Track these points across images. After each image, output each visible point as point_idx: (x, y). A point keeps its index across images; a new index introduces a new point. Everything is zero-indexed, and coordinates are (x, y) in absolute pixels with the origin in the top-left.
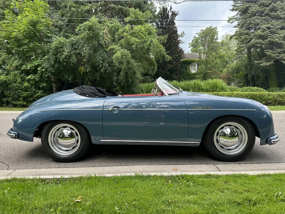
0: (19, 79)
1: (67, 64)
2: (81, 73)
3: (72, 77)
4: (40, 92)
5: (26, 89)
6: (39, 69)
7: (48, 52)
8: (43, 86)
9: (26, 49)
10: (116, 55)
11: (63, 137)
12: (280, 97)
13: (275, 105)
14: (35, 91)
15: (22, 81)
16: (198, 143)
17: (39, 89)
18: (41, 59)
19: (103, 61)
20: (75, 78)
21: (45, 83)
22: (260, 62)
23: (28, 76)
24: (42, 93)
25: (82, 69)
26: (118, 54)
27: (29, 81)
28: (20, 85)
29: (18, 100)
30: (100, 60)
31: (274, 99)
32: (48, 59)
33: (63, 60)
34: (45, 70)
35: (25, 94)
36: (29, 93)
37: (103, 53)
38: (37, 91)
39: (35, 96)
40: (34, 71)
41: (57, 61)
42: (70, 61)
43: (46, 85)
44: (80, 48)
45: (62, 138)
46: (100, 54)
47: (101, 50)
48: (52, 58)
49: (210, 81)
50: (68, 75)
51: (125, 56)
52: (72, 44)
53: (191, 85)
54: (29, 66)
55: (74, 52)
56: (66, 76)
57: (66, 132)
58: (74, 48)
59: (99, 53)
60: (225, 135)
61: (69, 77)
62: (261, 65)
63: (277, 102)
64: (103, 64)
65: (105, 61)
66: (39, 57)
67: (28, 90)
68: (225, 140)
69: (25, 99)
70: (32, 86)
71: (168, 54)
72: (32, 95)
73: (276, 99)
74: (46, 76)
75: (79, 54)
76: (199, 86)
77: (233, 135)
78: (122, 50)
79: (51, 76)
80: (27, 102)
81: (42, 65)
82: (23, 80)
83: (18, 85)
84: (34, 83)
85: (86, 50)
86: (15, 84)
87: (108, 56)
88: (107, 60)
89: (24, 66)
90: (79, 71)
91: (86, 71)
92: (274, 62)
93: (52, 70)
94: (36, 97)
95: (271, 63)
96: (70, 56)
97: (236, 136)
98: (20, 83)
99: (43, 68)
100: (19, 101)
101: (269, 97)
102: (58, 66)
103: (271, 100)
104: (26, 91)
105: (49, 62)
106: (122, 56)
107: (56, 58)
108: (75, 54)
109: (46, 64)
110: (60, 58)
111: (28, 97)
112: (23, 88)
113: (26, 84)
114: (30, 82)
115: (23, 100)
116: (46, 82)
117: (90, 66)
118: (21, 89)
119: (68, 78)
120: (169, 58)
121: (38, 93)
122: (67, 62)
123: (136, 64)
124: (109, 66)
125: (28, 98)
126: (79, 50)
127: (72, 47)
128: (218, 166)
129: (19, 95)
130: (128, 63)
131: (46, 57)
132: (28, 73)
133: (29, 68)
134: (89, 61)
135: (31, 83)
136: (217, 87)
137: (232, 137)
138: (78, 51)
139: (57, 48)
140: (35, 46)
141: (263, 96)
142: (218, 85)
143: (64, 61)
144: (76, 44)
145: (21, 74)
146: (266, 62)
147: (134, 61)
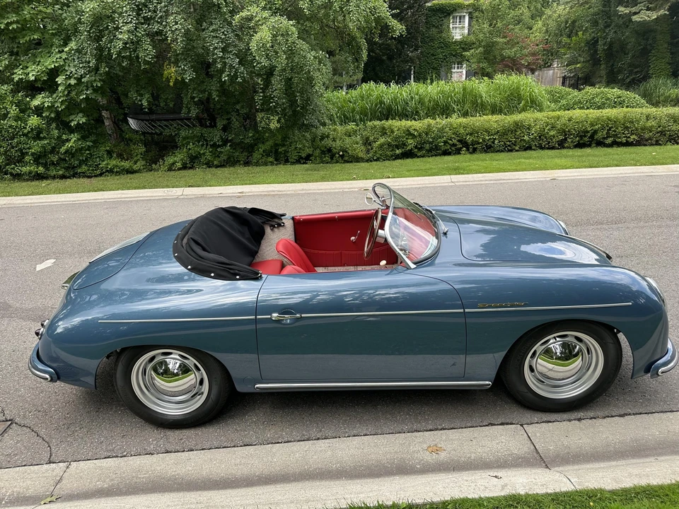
0: (14, 108)
1: (131, 64)
2: (171, 84)
3: (149, 98)
4: (74, 137)
5: (37, 134)
6: (60, 80)
7: (76, 31)
8: (78, 124)
9: (15, 26)
10: (257, 37)
12: (675, 121)
13: (660, 145)
14: (61, 136)
15: (22, 111)
16: (487, 382)
17: (72, 131)
18: (60, 49)
19: (224, 50)
20: (155, 97)
21: (81, 115)
22: (634, 10)
23: (33, 97)
24: (79, 139)
25: (171, 72)
26: (264, 34)
27: (39, 111)
28: (19, 122)
29: (20, 160)
30: (216, 48)
31: (659, 127)
32: (79, 51)
33: (120, 52)
34: (75, 82)
35: (36, 147)
36: (46, 142)
37: (222, 28)
38: (64, 137)
39: (63, 150)
40: (48, 83)
41: (102, 55)
42: (138, 57)
43: (84, 121)
44: (159, 18)
46: (213, 31)
47: (216, 19)
48: (90, 48)
50: (137, 91)
51: (282, 35)
52: (137, 6)
54: (33, 72)
55: (145, 31)
56: (133, 95)
58: (144, 17)
59: (211, 29)
61: (141, 95)
62: (635, 18)
63: (665, 135)
64: (225, 58)
65: (231, 52)
66: (52, 46)
67: (41, 135)
68: (550, 366)
69: (38, 159)
70: (49, 124)
71: (393, 16)
72: (54, 148)
73: (665, 127)
74: (81, 98)
75: (159, 33)
76: (476, 97)
77: (568, 354)
78: (273, 19)
79: (93, 97)
80: (45, 165)
81: (67, 68)
82: (24, 109)
83: (14, 124)
84: (53, 115)
85: (176, 23)
86: (4, 120)
87: (237, 35)
88: (235, 46)
89: (19, 71)
90: (164, 80)
91: (183, 79)
92: (668, 10)
93: (95, 80)
94: (65, 153)
95: (662, 12)
96: (137, 44)
98: (17, 119)
99: (70, 78)
100: (26, 164)
101: (649, 124)
102: (107, 69)
103: (651, 132)
104: (38, 137)
105: (84, 60)
106: (274, 36)
107: (100, 49)
108: (147, 35)
109: (75, 66)
110: (109, 50)
111: (45, 152)
112: (29, 132)
113: (34, 121)
114: (44, 115)
115: (34, 161)
116: (85, 112)
117: (192, 67)
118: (24, 135)
119: (141, 101)
120: (398, 28)
121: (68, 140)
122: (130, 58)
123: (313, 53)
124: (240, 63)
125: (45, 155)
126: (158, 23)
127: (138, 15)
129: (21, 150)
130: (291, 53)
131: (73, 45)
132: (33, 88)
133: (32, 78)
134: (187, 50)
135: (47, 117)
136: (520, 99)
137: (567, 358)
138: (156, 27)
139: (98, 19)
140: (37, 14)
141: (633, 122)
142: (522, 93)
143: (123, 57)
144: (146, 6)
145: (14, 92)
146: (648, 9)
147: (306, 46)
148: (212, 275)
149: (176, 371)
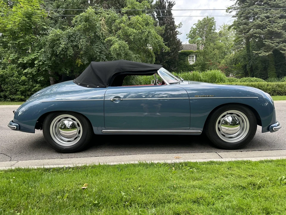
0: (16, 72)
1: (64, 57)
2: (79, 66)
3: (69, 71)
4: (38, 85)
5: (24, 83)
6: (36, 62)
7: (45, 44)
8: (41, 80)
9: (22, 42)
10: (113, 46)
11: (65, 128)
12: (279, 87)
13: (274, 96)
14: (33, 85)
15: (19, 74)
16: (200, 131)
17: (37, 82)
18: (38, 52)
19: (100, 53)
20: (72, 71)
21: (42, 77)
22: (259, 52)
23: (25, 69)
24: (40, 86)
25: (79, 62)
26: (116, 46)
27: (26, 75)
28: (17, 78)
29: (15, 94)
30: (97, 52)
31: (273, 89)
32: (44, 52)
33: (60, 52)
34: (42, 63)
35: (22, 88)
36: (27, 86)
37: (100, 45)
38: (34, 85)
39: (33, 90)
40: (31, 64)
41: (54, 54)
42: (67, 54)
43: (43, 79)
44: (77, 40)
45: (63, 129)
46: (97, 45)
47: (98, 41)
48: (49, 51)
49: (209, 72)
50: (65, 68)
51: (123, 47)
52: (69, 36)
53: (190, 77)
54: (26, 59)
55: (71, 45)
56: (63, 69)
57: (68, 123)
58: (71, 40)
59: (96, 45)
60: (226, 123)
61: (67, 70)
62: (260, 55)
63: (276, 92)
64: (100, 56)
65: (103, 53)
66: (35, 50)
67: (25, 84)
68: (227, 128)
69: (22, 93)
70: (29, 80)
71: (166, 45)
72: (29, 89)
73: (275, 89)
74: (43, 69)
75: (76, 46)
76: (198, 77)
77: (234, 123)
78: (120, 41)
79: (48, 69)
80: (25, 96)
81: (39, 58)
82: (20, 74)
83: (15, 79)
84: (31, 76)
85: (83, 42)
86: (12, 77)
87: (106, 48)
88: (105, 51)
89: (21, 60)
90: (76, 64)
91: (84, 64)
92: (273, 52)
93: (49, 63)
95: (270, 53)
96: (67, 49)
97: (237, 124)
98: (17, 77)
99: (40, 61)
100: (17, 95)
101: (268, 87)
102: (55, 59)
103: (270, 90)
104: (24, 85)
105: (46, 55)
106: (120, 47)
107: (53, 51)
108: (72, 46)
109: (42, 57)
110: (57, 51)
111: (26, 90)
112: (21, 82)
113: (23, 78)
114: (28, 76)
115: (21, 94)
116: (44, 76)
117: (87, 59)
118: (18, 83)
119: (66, 72)
120: (167, 49)
121: (35, 86)
122: (64, 54)
123: (134, 55)
124: (106, 58)
125: (25, 92)
126: (76, 42)
127: (69, 39)
128: (220, 154)
129: (16, 89)
130: (126, 54)
131: (43, 50)
132: (24, 66)
133: (25, 62)
134: (86, 53)
135: (29, 77)
136: (216, 78)
137: (234, 125)
138: (75, 44)
139: (53, 41)
140: (31, 39)
141: (262, 87)
142: (216, 76)
143: (61, 54)
144: (72, 36)
145: (18, 67)
146: (265, 52)
147: (132, 53)
148: (88, 86)
149: (69, 127)
